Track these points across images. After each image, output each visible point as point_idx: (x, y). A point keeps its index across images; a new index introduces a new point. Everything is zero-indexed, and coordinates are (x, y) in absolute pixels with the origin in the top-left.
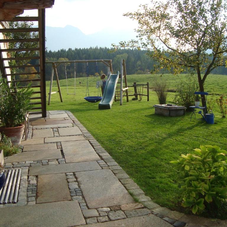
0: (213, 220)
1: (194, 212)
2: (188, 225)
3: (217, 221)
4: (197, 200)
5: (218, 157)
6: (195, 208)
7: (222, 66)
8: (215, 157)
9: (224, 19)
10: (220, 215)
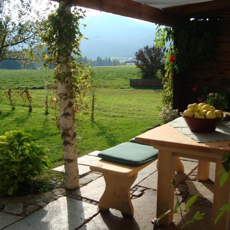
0: (28, 196)
1: (10, 193)
2: (7, 206)
3: (31, 196)
4: (11, 182)
5: (23, 141)
6: (10, 190)
7: (8, 59)
8: (21, 141)
9: (9, 13)
10: (32, 191)
